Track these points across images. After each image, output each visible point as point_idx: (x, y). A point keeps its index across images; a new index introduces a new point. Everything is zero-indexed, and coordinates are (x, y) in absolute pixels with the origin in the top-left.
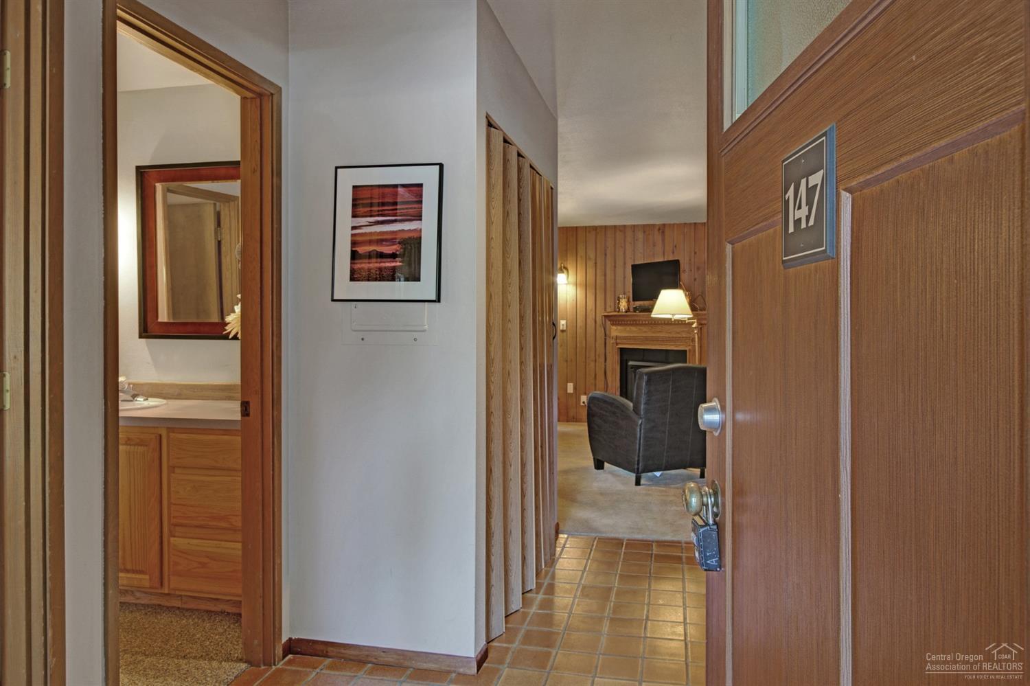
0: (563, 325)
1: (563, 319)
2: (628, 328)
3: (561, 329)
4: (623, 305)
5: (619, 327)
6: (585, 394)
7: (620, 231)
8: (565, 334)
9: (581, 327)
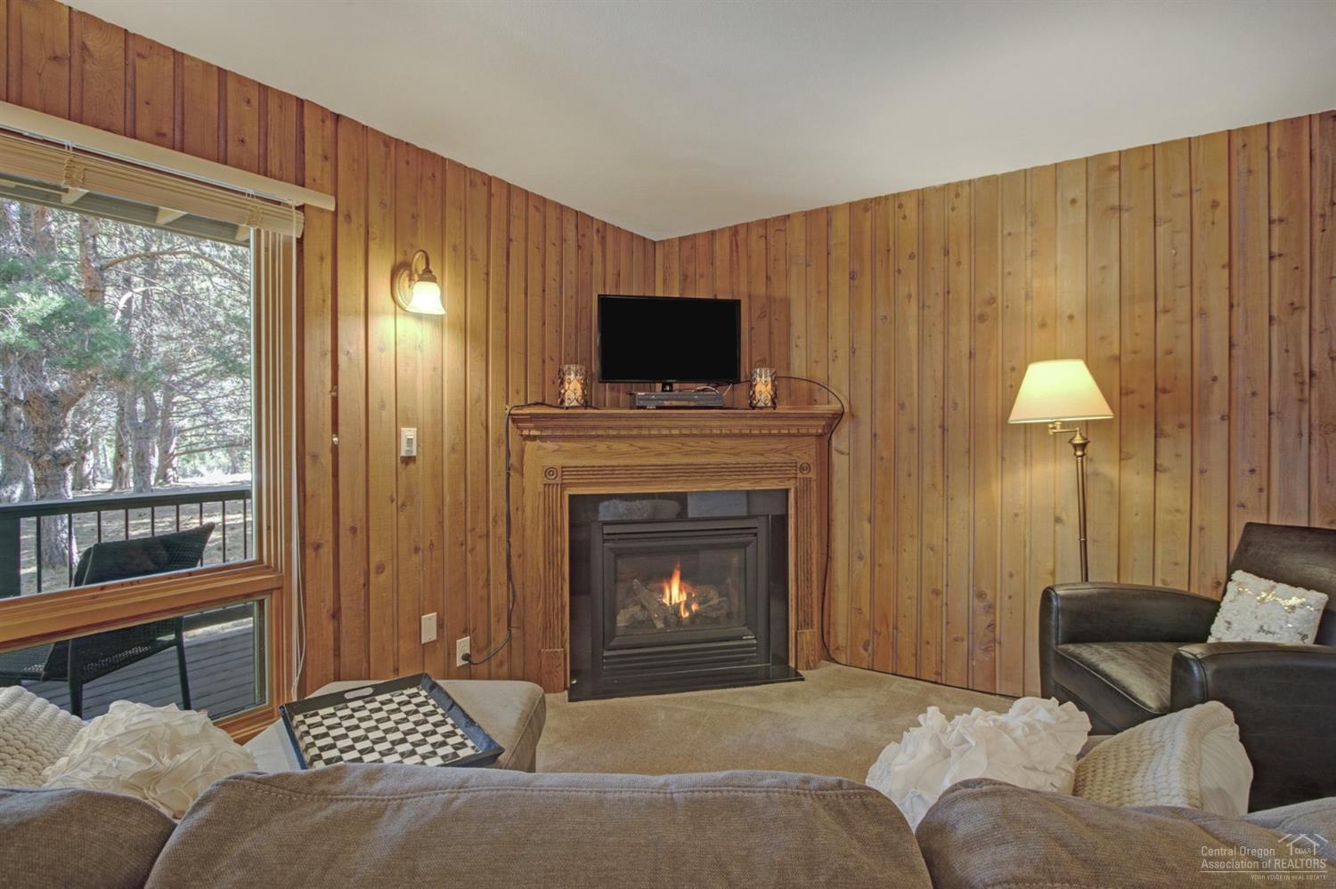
0: (410, 441)
1: (408, 424)
2: (602, 446)
3: (403, 453)
4: (573, 388)
5: (567, 445)
6: (465, 632)
7: (537, 208)
8: (412, 466)
9: (453, 449)
